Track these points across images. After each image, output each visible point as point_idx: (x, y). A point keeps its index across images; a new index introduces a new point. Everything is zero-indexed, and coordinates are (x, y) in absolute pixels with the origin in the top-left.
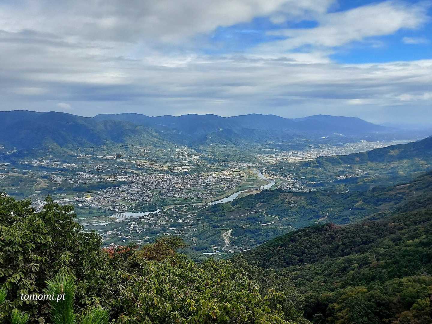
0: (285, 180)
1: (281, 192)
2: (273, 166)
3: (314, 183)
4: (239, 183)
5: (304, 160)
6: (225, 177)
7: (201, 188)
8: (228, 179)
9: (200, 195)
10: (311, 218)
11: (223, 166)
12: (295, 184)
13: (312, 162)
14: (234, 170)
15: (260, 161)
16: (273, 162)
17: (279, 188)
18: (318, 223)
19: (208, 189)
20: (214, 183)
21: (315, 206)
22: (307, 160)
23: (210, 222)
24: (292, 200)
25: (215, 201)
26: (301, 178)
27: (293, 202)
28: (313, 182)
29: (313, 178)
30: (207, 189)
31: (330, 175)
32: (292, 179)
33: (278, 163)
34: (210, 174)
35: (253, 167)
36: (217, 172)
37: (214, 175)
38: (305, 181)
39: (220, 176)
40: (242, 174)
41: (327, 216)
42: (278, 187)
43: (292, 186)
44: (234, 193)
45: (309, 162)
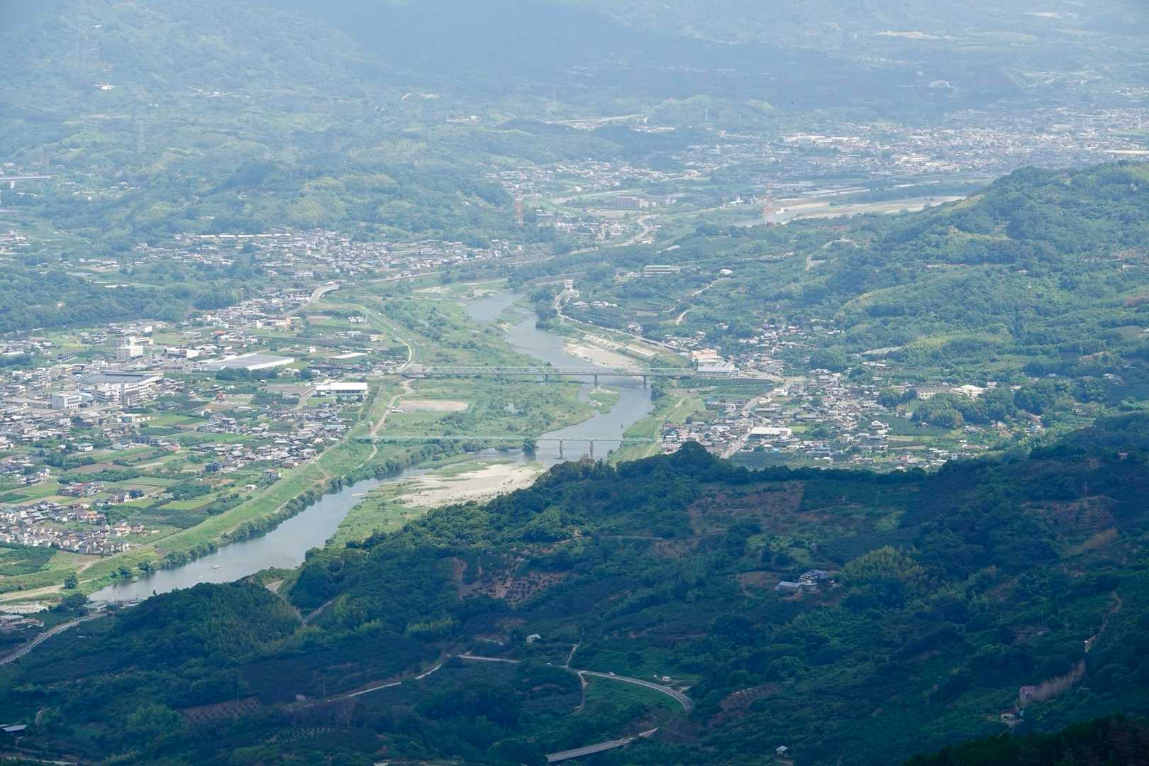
0: (742, 375)
1: (705, 480)
2: (636, 258)
3: (976, 390)
4: (353, 410)
5: (891, 208)
6: (231, 360)
7: (27, 463)
8: (258, 375)
9: (21, 524)
10: (955, 688)
11: (210, 268)
12: (816, 403)
13: (961, 220)
14: (306, 301)
15: (531, 218)
16: (638, 228)
17: (690, 446)
18: (1008, 719)
19: (86, 470)
20: (136, 419)
21: (982, 586)
22: (916, 206)
23: (118, 750)
24: (798, 544)
25: (147, 571)
26: (871, 358)
27: (807, 561)
28: (966, 388)
29: (971, 347)
30: (74, 472)
31: (1103, 324)
32: (792, 363)
33: (679, 233)
34: (105, 336)
35: (468, 274)
36: (160, 325)
37: (135, 350)
38: (899, 379)
39: (191, 353)
40: (374, 338)
41: (1082, 666)
42: (684, 436)
43: (796, 420)
44: (309, 500)
45: (933, 220)
